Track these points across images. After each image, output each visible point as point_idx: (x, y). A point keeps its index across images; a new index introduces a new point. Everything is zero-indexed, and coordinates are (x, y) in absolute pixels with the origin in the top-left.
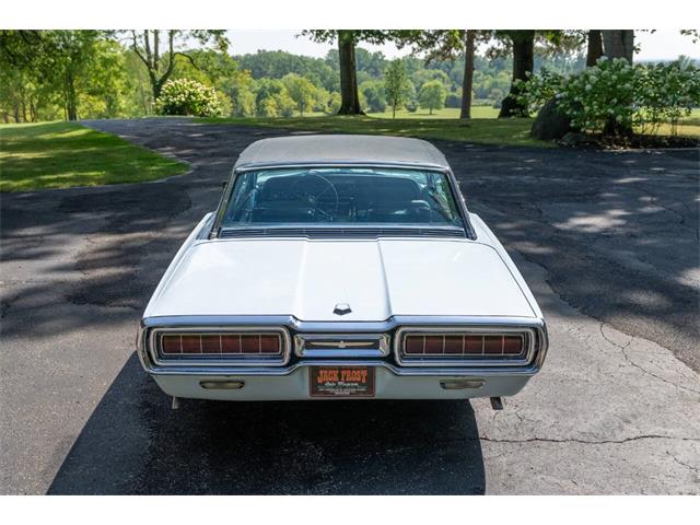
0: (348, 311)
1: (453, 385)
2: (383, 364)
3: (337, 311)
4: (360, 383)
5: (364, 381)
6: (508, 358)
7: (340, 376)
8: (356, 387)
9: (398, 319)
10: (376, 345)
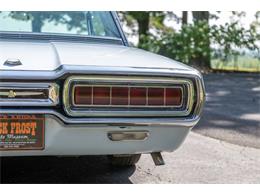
0: (19, 63)
1: (119, 136)
2: (52, 112)
3: (7, 63)
4: (29, 135)
5: (33, 133)
6: (169, 109)
7: (9, 128)
8: (25, 140)
9: (68, 68)
10: (45, 94)
